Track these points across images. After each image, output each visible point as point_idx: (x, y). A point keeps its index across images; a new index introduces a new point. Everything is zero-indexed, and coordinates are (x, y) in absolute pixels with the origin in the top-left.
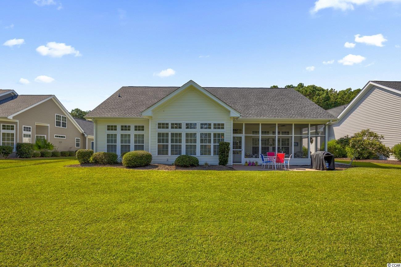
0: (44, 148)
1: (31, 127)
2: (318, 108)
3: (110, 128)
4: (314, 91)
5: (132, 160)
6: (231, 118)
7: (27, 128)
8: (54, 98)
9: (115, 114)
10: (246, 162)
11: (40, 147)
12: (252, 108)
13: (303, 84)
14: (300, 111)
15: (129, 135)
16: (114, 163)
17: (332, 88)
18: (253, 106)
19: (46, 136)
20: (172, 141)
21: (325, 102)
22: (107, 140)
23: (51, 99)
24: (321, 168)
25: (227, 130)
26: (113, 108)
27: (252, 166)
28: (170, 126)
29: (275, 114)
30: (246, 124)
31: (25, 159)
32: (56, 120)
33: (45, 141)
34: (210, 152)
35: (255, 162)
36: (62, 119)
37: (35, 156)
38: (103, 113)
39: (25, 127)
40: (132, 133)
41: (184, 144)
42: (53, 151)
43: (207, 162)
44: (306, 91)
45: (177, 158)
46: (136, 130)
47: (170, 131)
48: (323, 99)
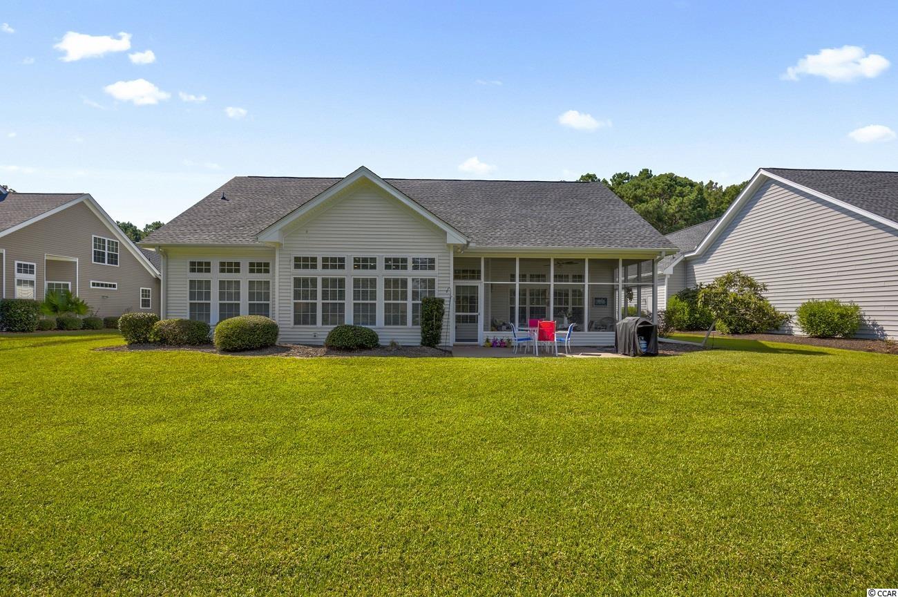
0: (66, 310)
1: (35, 264)
2: (644, 226)
3: (197, 267)
4: (671, 186)
5: (233, 335)
6: (449, 245)
7: (26, 266)
8: (88, 200)
9: (207, 238)
10: (488, 341)
11: (55, 309)
12: (504, 225)
13: (651, 171)
14: (604, 233)
15: (238, 283)
16: (200, 343)
17: (711, 181)
18: (507, 221)
19: (70, 283)
20: (325, 296)
21: (695, 211)
22: (190, 292)
23: (82, 202)
24: (632, 353)
25: (440, 272)
26: (205, 225)
27: (499, 348)
28: (319, 263)
29: (548, 237)
30: (487, 260)
31: (18, 334)
32: (93, 249)
33: (68, 295)
34: (404, 318)
35: (505, 340)
36: (109, 248)
37: (43, 328)
38: (181, 236)
39: (19, 265)
40: (244, 277)
41: (349, 302)
42: (87, 316)
43: (395, 341)
44: (656, 186)
45: (330, 330)
46: (252, 271)
47: (319, 273)
48: (690, 204)
